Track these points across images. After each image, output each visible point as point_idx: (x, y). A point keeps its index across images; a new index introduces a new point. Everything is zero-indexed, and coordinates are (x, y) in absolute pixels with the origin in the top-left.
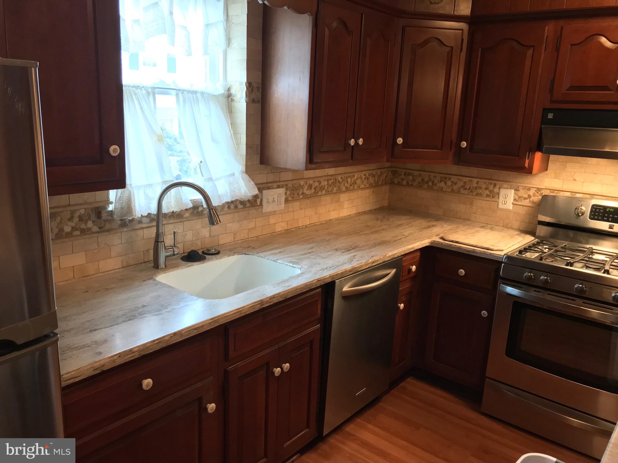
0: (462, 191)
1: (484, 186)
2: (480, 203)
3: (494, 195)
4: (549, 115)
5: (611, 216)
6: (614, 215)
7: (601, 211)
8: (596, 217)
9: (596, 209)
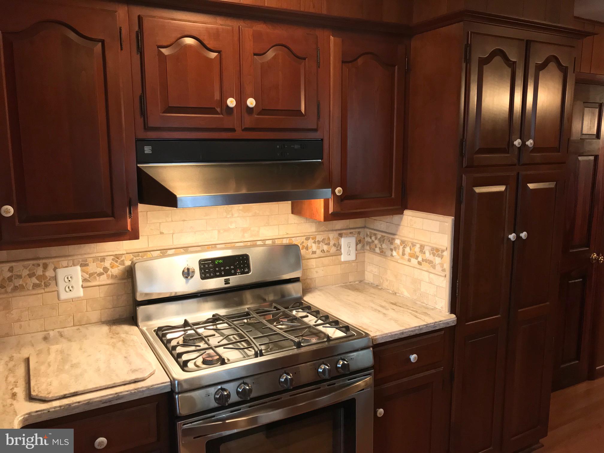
2: (24, 302)
3: (47, 283)
4: (145, 149)
5: (222, 268)
6: (225, 267)
7: (211, 265)
8: (208, 275)
9: (204, 265)
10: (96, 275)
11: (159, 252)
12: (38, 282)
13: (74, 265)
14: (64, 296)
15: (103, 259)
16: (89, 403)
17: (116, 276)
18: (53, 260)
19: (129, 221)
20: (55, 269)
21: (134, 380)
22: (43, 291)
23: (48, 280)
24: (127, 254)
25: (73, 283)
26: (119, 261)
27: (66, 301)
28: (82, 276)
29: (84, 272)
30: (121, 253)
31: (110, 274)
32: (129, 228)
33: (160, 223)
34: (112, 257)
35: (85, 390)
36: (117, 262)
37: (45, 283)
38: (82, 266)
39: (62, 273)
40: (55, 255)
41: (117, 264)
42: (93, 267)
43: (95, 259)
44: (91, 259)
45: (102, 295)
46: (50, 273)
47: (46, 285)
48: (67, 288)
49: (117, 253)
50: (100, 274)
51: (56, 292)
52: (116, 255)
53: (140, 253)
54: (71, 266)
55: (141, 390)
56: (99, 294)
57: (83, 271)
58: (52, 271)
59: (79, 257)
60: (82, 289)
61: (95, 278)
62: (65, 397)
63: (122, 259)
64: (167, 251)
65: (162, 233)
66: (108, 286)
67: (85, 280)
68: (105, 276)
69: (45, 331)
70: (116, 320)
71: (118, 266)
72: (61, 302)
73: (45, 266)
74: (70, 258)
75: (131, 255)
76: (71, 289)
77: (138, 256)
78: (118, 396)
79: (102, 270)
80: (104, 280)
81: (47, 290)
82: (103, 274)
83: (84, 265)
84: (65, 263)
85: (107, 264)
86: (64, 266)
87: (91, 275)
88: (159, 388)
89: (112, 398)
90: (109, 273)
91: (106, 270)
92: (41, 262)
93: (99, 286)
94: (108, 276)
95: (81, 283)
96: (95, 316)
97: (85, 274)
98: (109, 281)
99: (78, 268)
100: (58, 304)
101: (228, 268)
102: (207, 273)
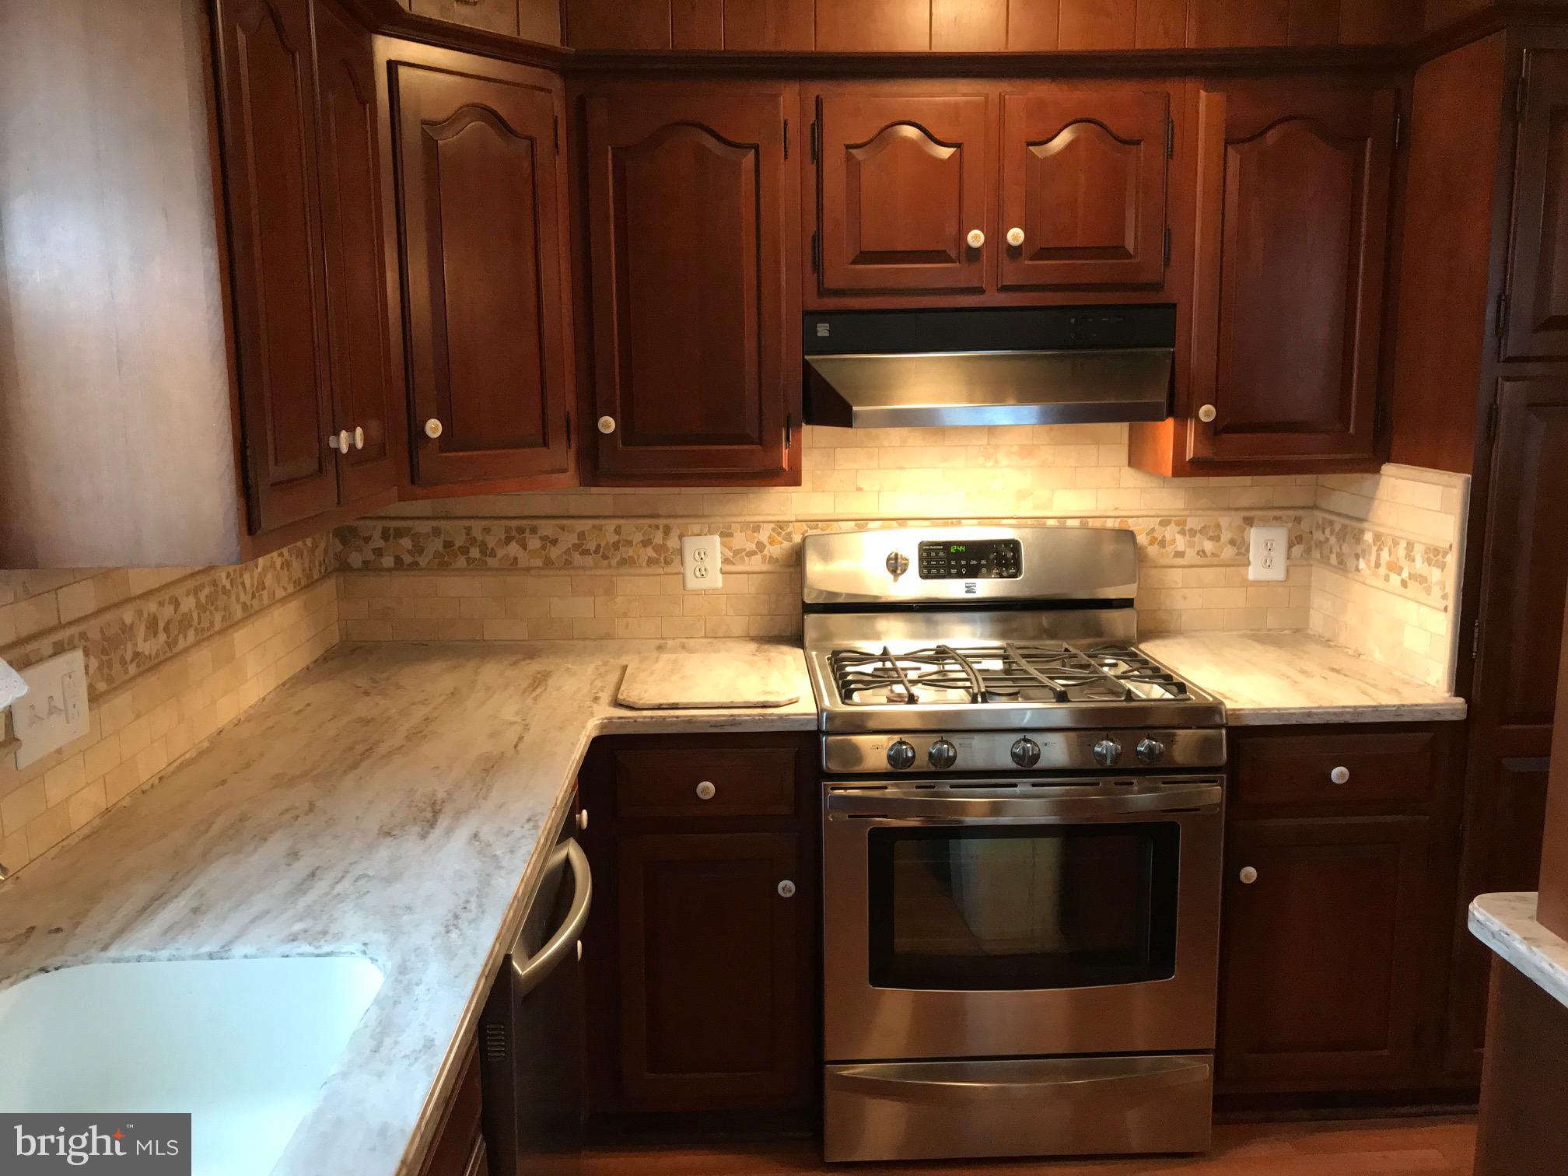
0: (577, 559)
1: (638, 537)
2: (634, 586)
3: (668, 558)
4: (818, 329)
5: (963, 562)
6: (968, 561)
7: (941, 554)
8: (934, 571)
9: (928, 551)
10: (744, 554)
11: (853, 523)
12: (655, 555)
13: (710, 533)
14: (693, 583)
15: (757, 528)
16: (690, 721)
17: (777, 560)
18: (679, 521)
19: (785, 452)
20: (681, 537)
21: (762, 703)
22: (661, 571)
23: (670, 553)
24: (797, 521)
25: (707, 563)
26: (783, 533)
27: (696, 593)
28: (722, 553)
29: (725, 546)
30: (786, 518)
31: (768, 555)
32: (785, 465)
33: (857, 470)
34: (772, 525)
35: (688, 704)
36: (779, 534)
37: (665, 559)
38: (722, 535)
39: (691, 544)
40: (681, 514)
41: (780, 539)
42: (740, 540)
43: (745, 526)
44: (738, 525)
45: (753, 590)
46: (673, 543)
47: (667, 563)
48: (697, 570)
49: (781, 518)
50: (752, 553)
51: (681, 575)
52: (778, 522)
53: (819, 523)
54: (706, 535)
55: (770, 718)
56: (746, 586)
57: (722, 544)
58: (676, 539)
59: (719, 519)
60: (720, 576)
61: (742, 559)
62: (659, 707)
63: (788, 530)
64: (867, 524)
65: (859, 489)
66: (761, 576)
67: (726, 561)
68: (759, 557)
69: (663, 638)
70: (776, 637)
71: (781, 543)
72: (686, 593)
73: (667, 531)
74: (704, 520)
75: (804, 524)
76: (703, 572)
77: (816, 527)
78: (733, 721)
79: (754, 547)
80: (756, 563)
81: (668, 570)
82: (757, 554)
83: (726, 535)
84: (696, 528)
85: (763, 536)
86: (696, 532)
87: (736, 553)
88: (797, 721)
89: (726, 721)
90: (766, 552)
91: (761, 546)
92: (662, 522)
93: (748, 573)
94: (764, 558)
95: (719, 565)
96: (739, 625)
97: (727, 550)
98: (765, 568)
99: (717, 538)
100: (683, 595)
101: (974, 562)
102: (934, 568)
